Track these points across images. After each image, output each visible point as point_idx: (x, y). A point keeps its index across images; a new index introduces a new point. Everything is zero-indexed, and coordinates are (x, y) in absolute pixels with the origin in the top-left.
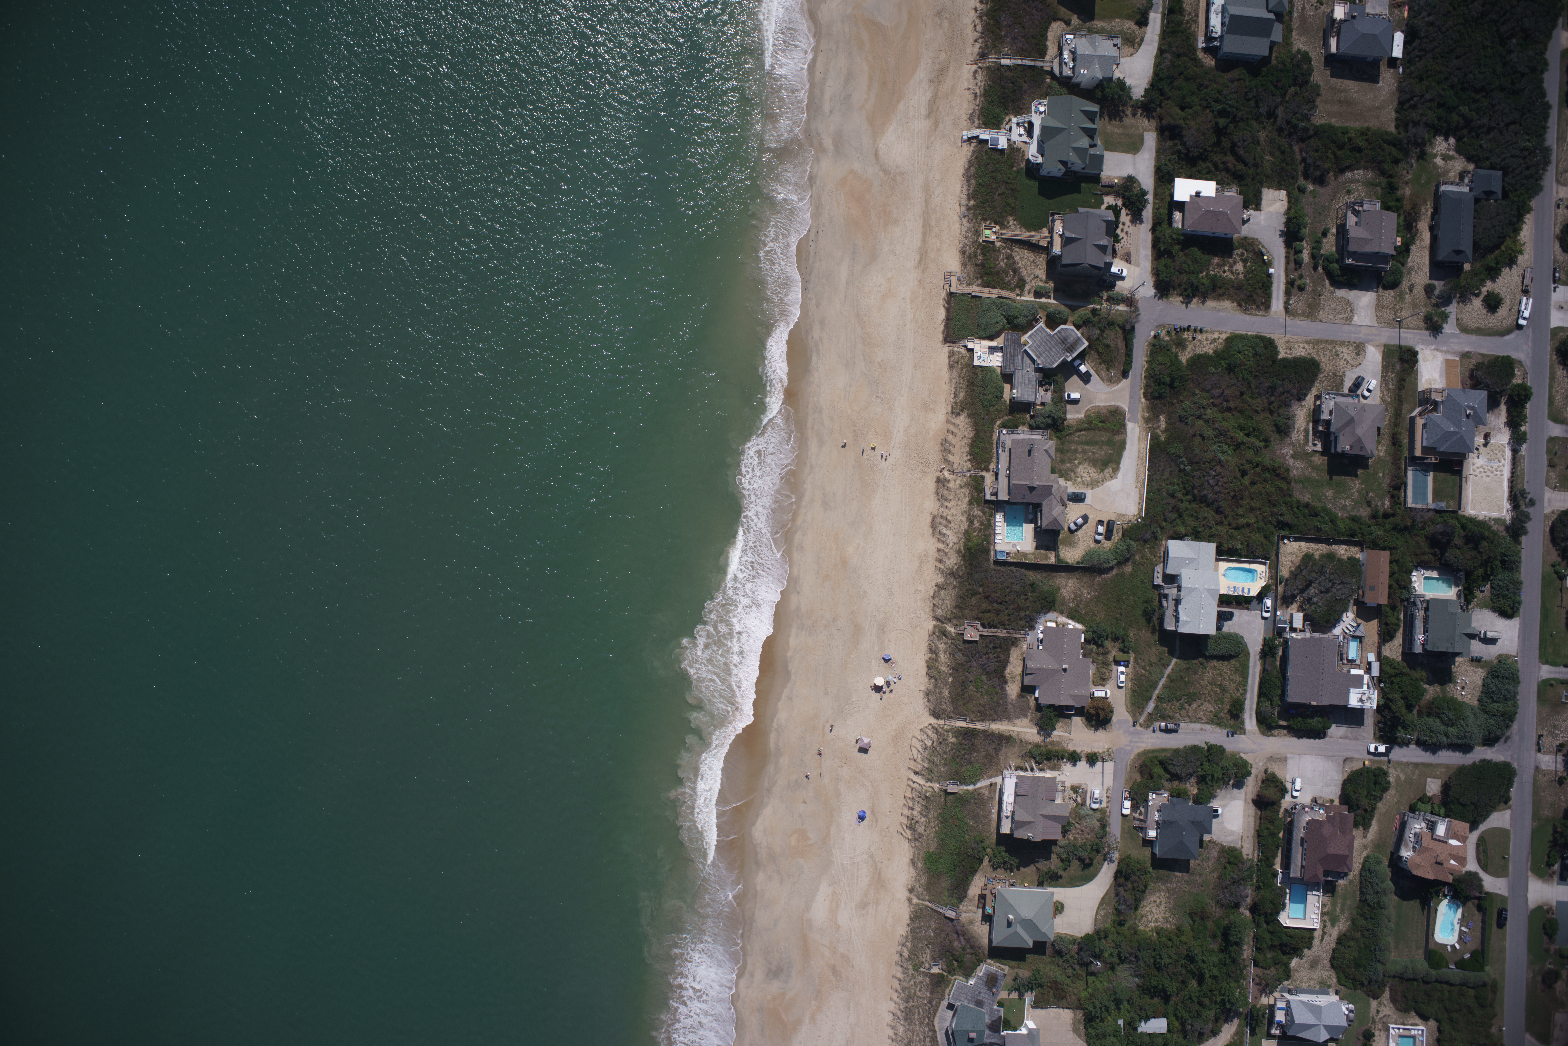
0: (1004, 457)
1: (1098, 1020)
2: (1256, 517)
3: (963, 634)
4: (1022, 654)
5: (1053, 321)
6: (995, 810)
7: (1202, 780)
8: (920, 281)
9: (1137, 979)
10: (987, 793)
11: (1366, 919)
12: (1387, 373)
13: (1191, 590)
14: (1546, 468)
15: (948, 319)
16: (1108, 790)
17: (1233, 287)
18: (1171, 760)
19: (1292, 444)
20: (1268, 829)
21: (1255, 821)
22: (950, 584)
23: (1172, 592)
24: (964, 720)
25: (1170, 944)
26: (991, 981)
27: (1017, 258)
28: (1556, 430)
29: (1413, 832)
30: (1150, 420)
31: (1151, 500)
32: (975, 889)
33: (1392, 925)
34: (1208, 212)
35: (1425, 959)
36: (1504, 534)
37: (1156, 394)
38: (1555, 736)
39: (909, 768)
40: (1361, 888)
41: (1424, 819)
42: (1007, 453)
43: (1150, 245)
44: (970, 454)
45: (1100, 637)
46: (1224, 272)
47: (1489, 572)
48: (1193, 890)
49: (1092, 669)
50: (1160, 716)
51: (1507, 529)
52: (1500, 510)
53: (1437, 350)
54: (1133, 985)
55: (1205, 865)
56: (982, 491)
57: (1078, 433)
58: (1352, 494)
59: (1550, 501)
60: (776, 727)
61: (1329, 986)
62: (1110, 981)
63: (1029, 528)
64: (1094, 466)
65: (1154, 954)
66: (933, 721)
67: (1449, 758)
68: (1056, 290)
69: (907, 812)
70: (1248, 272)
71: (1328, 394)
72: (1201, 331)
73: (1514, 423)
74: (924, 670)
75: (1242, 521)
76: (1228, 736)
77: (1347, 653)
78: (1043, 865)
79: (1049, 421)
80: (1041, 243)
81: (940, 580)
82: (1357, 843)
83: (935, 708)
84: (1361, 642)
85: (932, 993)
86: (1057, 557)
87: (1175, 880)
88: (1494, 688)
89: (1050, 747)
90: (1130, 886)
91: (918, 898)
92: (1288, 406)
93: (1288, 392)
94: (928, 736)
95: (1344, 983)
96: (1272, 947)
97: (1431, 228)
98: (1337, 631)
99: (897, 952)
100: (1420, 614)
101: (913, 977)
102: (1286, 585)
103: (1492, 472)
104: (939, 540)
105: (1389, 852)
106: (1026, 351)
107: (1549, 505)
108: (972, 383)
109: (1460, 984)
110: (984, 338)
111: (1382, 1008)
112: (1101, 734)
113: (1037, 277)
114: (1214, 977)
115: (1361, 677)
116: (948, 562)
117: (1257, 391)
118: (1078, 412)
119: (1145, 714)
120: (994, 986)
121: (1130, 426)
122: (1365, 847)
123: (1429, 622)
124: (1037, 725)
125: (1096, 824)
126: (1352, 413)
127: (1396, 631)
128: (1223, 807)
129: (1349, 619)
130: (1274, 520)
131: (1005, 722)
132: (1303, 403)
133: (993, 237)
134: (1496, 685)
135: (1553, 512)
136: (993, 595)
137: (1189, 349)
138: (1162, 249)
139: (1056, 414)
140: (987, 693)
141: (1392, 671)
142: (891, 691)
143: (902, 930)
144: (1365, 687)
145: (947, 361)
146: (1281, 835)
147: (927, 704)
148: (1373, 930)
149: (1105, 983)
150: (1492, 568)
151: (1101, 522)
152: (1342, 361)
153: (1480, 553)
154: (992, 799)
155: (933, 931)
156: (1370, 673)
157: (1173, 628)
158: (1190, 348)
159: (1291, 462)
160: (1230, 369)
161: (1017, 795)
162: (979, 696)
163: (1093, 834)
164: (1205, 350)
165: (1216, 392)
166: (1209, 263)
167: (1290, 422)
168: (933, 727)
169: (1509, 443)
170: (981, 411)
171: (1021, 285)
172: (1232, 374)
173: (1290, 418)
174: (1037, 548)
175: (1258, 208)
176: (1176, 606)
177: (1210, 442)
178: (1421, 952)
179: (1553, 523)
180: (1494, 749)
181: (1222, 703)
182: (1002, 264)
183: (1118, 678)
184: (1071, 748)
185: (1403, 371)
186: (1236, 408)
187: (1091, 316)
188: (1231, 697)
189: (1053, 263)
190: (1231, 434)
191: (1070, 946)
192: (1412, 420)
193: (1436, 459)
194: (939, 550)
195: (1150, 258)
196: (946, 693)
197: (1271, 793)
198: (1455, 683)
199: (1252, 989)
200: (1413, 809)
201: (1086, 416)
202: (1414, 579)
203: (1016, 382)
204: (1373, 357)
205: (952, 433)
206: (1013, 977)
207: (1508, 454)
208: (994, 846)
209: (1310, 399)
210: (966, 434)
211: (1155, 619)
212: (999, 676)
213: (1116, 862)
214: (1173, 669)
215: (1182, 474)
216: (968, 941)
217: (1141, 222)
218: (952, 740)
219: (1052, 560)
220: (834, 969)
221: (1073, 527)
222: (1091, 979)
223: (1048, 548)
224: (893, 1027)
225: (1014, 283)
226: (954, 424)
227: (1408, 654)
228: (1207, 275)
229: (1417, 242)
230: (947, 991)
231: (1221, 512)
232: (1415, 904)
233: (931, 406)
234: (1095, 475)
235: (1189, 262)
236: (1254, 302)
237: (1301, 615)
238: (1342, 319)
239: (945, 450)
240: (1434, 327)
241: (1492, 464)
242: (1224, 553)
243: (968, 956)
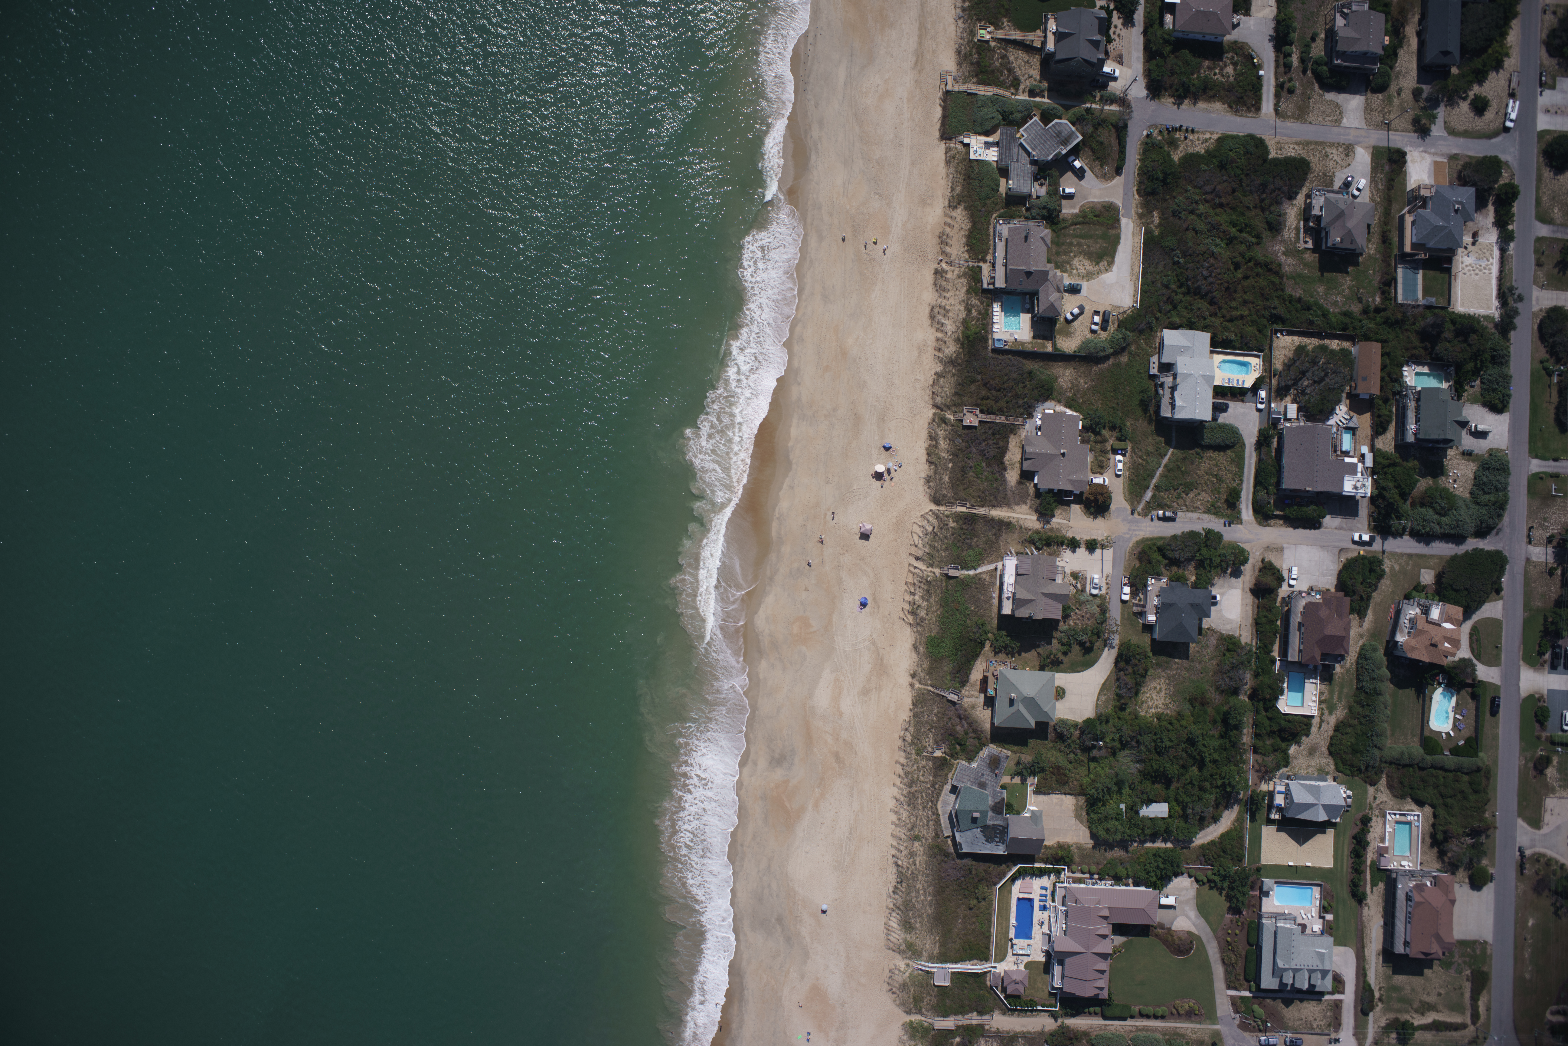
0: (1000, 246)
1: (1100, 804)
2: (1249, 310)
3: (962, 421)
4: (1021, 441)
5: (1047, 117)
6: (996, 595)
7: (1200, 565)
8: (916, 81)
9: (1138, 766)
10: (988, 578)
11: (1363, 706)
12: (1376, 174)
13: (1188, 376)
14: (1533, 267)
15: (944, 117)
16: (1107, 577)
17: (1224, 89)
18: (1169, 545)
19: (1283, 241)
20: (1266, 617)
21: (1253, 610)
22: (949, 372)
23: (1168, 380)
24: (964, 505)
25: (1170, 727)
26: (994, 763)
27: (1012, 58)
28: (1544, 231)
29: (1408, 617)
30: (1143, 217)
31: (1146, 292)
32: (976, 675)
33: (1388, 712)
34: (1198, 12)
35: (1421, 745)
36: (1493, 330)
37: (1149, 190)
38: (1545, 529)
39: (910, 554)
40: (1357, 675)
41: (1419, 605)
42: (1003, 243)
43: (1141, 47)
44: (968, 245)
45: (1097, 424)
46: (1215, 74)
47: (1479, 366)
48: (1193, 677)
49: (1090, 458)
50: (1158, 505)
51: (1496, 326)
52: (1489, 308)
53: (1425, 152)
54: (1135, 771)
55: (1205, 652)
56: (980, 281)
57: (1073, 227)
58: (1343, 291)
59: (1537, 299)
60: (777, 515)
61: (1327, 773)
62: (1111, 768)
63: (1026, 318)
64: (1090, 258)
65: (1155, 737)
66: (934, 507)
67: (1443, 549)
68: (1050, 90)
69: (908, 598)
70: (1238, 75)
71: (1319, 191)
72: (1193, 131)
73: (1501, 223)
74: (924, 458)
75: (1235, 313)
76: (1225, 526)
77: (1341, 444)
78: (1043, 650)
79: (1045, 212)
80: (1035, 45)
81: (939, 368)
82: (1354, 632)
83: (935, 494)
84: (1354, 434)
85: (934, 777)
86: (1054, 346)
87: (1175, 666)
88: (1486, 480)
89: (1049, 534)
90: (1130, 670)
91: (920, 683)
92: (1279, 203)
93: (1279, 189)
94: (928, 521)
95: (1341, 769)
96: (1271, 734)
97: (1419, 34)
98: (1331, 422)
99: (900, 737)
100: (1412, 405)
101: (916, 762)
102: (1280, 376)
103: (1480, 270)
104: (937, 330)
105: (1385, 641)
106: (1021, 145)
107: (1537, 303)
108: (969, 177)
109: (1455, 771)
110: (980, 134)
111: (1379, 795)
112: (1100, 522)
113: (1031, 77)
114: (1215, 762)
115: (1355, 465)
116: (947, 351)
117: (1248, 188)
118: (1073, 207)
119: (1143, 502)
120: (997, 768)
121: (1124, 221)
122: (1361, 636)
123: (1421, 412)
124: (1036, 511)
125: (1096, 609)
126: (1342, 206)
127: (1389, 422)
128: (1222, 595)
129: (1342, 412)
130: (1267, 314)
131: (1005, 509)
132: (1294, 202)
133: (988, 37)
134: (1487, 477)
135: (1541, 310)
136: (991, 382)
137: (1181, 149)
138: (1154, 49)
139: (1051, 206)
140: (987, 479)
141: (1385, 462)
142: (892, 479)
143: (905, 715)
144: (1359, 475)
145: (944, 157)
146: (1279, 623)
147: (928, 490)
148: (1369, 716)
149: (1107, 769)
150: (1482, 361)
151: (1097, 313)
152: (1332, 162)
153: (1470, 345)
154: (994, 584)
155: (936, 715)
156: (1363, 463)
157: (1170, 415)
158: (1182, 147)
159: (1283, 258)
160: (1222, 166)
161: (1018, 574)
162: (979, 482)
163: (1093, 620)
164: (1196, 149)
165: (1208, 188)
166: (1200, 66)
167: (1281, 219)
168: (934, 513)
169: (1497, 243)
170: (978, 203)
171: (1015, 84)
172: (1223, 171)
173: (1281, 215)
174: (1034, 337)
175: (1247, 13)
176: (1172, 393)
177: (1203, 236)
178: (1417, 739)
179: (1541, 321)
180: (1486, 541)
181: (1219, 493)
182: (997, 64)
183: (1116, 466)
184: (1070, 535)
185: (1392, 171)
186: (1228, 204)
187: (1084, 113)
188: (1228, 487)
189: (1047, 61)
190: (1223, 227)
191: (1072, 730)
192: (1403, 216)
193: (1425, 255)
194: (937, 340)
195: (1142, 60)
196: (946, 479)
197: (1269, 580)
198: (1448, 476)
199: (1251, 776)
200: (1407, 597)
201: (1080, 211)
202: (1405, 374)
203: (1011, 174)
204: (1363, 157)
205: (950, 225)
206: (1015, 762)
207: (1496, 253)
208: (995, 631)
209: (1300, 198)
210: (963, 226)
211: (1152, 409)
212: (998, 461)
213: (1117, 648)
214: (1169, 459)
215: (1176, 267)
216: (970, 724)
217: (1133, 25)
218: (952, 524)
219: (1049, 349)
220: (837, 756)
221: (1069, 317)
222: (1093, 765)
223: (1045, 338)
224: (896, 813)
225: (1008, 82)
226: (951, 217)
227: (1401, 446)
228: (1198, 77)
229: (1405, 48)
230: (950, 775)
231: (1215, 303)
232: (1410, 692)
233: (929, 201)
234: (1090, 268)
235: (1180, 63)
236: (1245, 104)
237: (1295, 406)
238: (1331, 121)
239: (942, 242)
240: (1422, 130)
241: (1480, 263)
242: (1219, 344)
243: (971, 740)
